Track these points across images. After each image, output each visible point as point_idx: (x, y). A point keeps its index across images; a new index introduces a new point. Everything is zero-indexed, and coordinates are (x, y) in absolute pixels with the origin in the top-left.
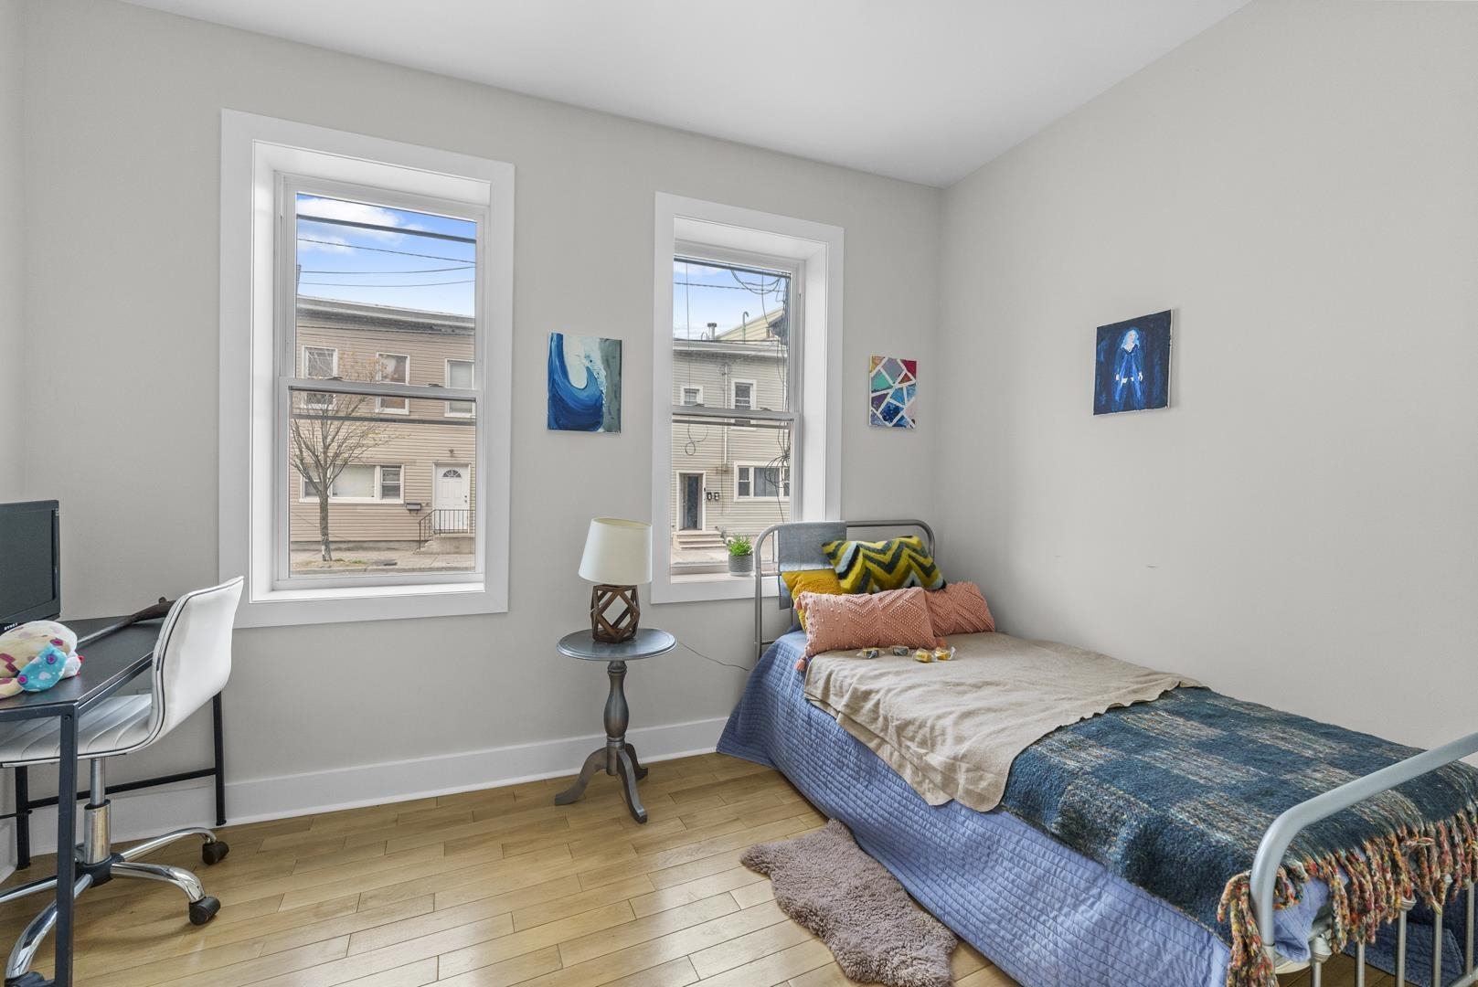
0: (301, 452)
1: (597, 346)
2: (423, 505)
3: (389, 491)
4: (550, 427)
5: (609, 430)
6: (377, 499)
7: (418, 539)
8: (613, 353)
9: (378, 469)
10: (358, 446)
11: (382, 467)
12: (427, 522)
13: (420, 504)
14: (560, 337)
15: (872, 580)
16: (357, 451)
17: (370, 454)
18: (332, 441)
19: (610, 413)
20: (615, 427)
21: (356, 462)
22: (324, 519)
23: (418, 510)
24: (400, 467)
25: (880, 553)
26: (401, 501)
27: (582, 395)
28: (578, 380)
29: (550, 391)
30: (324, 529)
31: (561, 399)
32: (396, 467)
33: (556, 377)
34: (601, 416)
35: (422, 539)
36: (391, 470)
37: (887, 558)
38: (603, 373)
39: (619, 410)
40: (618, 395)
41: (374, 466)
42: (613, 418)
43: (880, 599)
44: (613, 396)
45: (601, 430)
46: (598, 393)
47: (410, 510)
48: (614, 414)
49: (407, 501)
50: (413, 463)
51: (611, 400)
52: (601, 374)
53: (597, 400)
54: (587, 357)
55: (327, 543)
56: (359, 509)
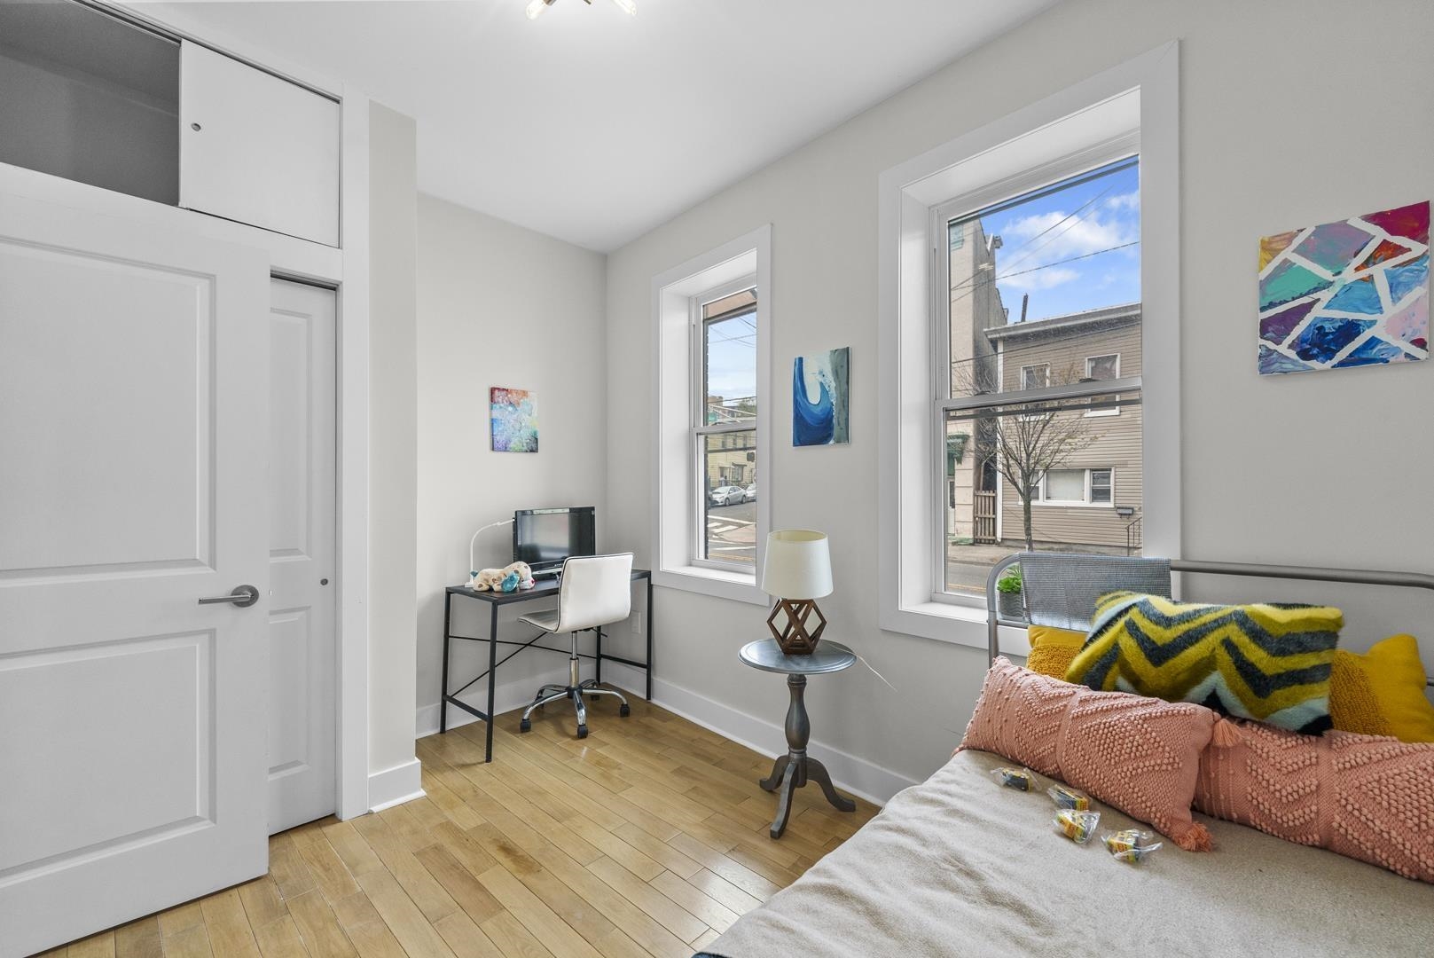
0: (1008, 461)
1: (828, 358)
2: (1136, 509)
3: (1099, 494)
4: (795, 445)
5: (838, 441)
6: (1087, 503)
7: (1126, 545)
8: (843, 362)
9: (1087, 473)
10: (1058, 451)
11: (1092, 470)
12: (1136, 527)
13: (1132, 509)
14: (801, 360)
15: (1116, 668)
16: (1058, 457)
17: (1076, 459)
18: (1033, 449)
19: (839, 424)
20: (845, 438)
21: (1059, 467)
22: (1028, 520)
23: (1130, 515)
24: (1110, 470)
25: (1157, 623)
26: (1110, 505)
27: (817, 411)
28: (814, 397)
29: (795, 411)
30: (1028, 530)
31: (802, 417)
32: (1106, 470)
33: (798, 398)
34: (832, 429)
35: (1131, 545)
36: (1101, 473)
37: (1162, 635)
38: (833, 384)
39: (847, 420)
40: (846, 404)
41: (1084, 470)
42: (841, 429)
43: (1083, 702)
44: (842, 408)
45: (832, 442)
46: (829, 406)
47: (1121, 514)
48: (843, 426)
49: (1117, 505)
50: (1124, 464)
51: (840, 410)
52: (831, 384)
53: (829, 413)
54: (821, 373)
55: (1030, 542)
56: (1070, 512)
